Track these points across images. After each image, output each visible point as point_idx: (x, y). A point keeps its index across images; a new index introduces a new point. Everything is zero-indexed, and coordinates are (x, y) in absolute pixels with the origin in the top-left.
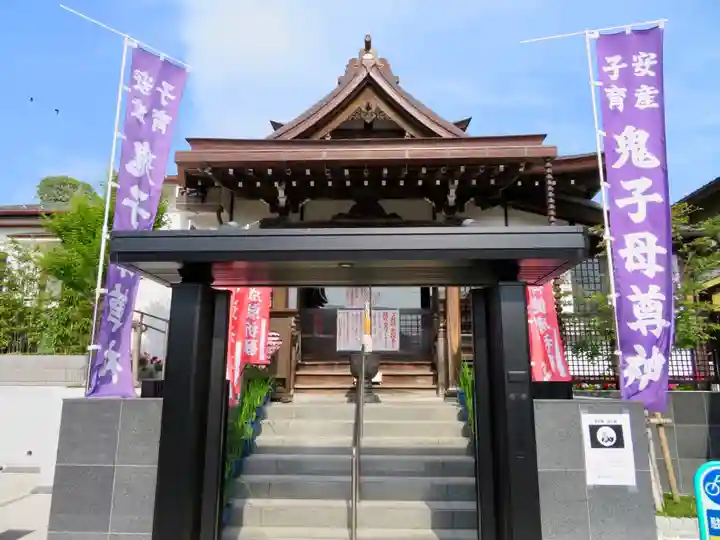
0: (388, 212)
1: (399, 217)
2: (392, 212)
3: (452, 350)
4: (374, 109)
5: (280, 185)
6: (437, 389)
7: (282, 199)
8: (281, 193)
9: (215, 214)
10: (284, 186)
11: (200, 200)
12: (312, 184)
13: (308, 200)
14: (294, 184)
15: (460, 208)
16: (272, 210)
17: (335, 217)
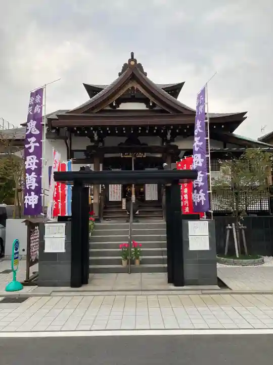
0: (142, 143)
1: (147, 145)
4: (135, 89)
7: (96, 138)
8: (96, 135)
9: (63, 141)
10: (96, 132)
12: (109, 132)
13: (107, 137)
14: (101, 132)
15: (172, 140)
16: (92, 142)
17: (119, 145)
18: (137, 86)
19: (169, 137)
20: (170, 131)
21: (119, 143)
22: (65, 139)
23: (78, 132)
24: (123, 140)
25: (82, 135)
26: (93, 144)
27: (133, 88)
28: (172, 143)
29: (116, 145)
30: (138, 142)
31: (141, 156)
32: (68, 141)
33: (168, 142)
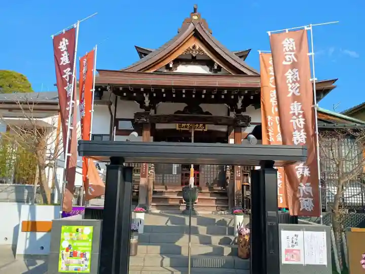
0: (204, 111)
1: (211, 114)
2: (207, 110)
3: (237, 188)
4: (197, 48)
5: (146, 95)
6: (228, 207)
7: (147, 102)
8: (147, 99)
9: (107, 106)
10: (148, 96)
11: (99, 98)
12: (164, 95)
13: (161, 103)
14: (155, 95)
15: (244, 110)
16: (141, 107)
17: (176, 113)
18: (199, 45)
19: (239, 105)
20: (242, 97)
21: (177, 110)
22: (110, 104)
23: (125, 94)
24: (181, 106)
25: (130, 98)
26: (143, 110)
27: (194, 47)
28: (243, 114)
29: (172, 112)
30: (200, 111)
31: (201, 130)
32: (113, 107)
33: (238, 111)
